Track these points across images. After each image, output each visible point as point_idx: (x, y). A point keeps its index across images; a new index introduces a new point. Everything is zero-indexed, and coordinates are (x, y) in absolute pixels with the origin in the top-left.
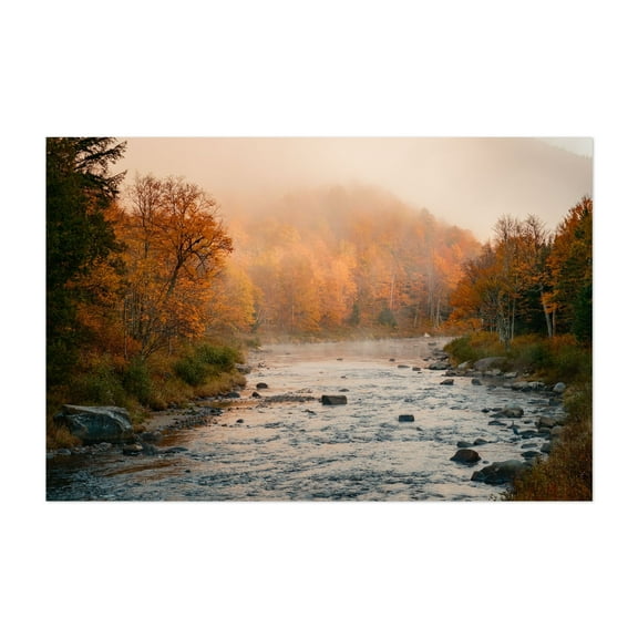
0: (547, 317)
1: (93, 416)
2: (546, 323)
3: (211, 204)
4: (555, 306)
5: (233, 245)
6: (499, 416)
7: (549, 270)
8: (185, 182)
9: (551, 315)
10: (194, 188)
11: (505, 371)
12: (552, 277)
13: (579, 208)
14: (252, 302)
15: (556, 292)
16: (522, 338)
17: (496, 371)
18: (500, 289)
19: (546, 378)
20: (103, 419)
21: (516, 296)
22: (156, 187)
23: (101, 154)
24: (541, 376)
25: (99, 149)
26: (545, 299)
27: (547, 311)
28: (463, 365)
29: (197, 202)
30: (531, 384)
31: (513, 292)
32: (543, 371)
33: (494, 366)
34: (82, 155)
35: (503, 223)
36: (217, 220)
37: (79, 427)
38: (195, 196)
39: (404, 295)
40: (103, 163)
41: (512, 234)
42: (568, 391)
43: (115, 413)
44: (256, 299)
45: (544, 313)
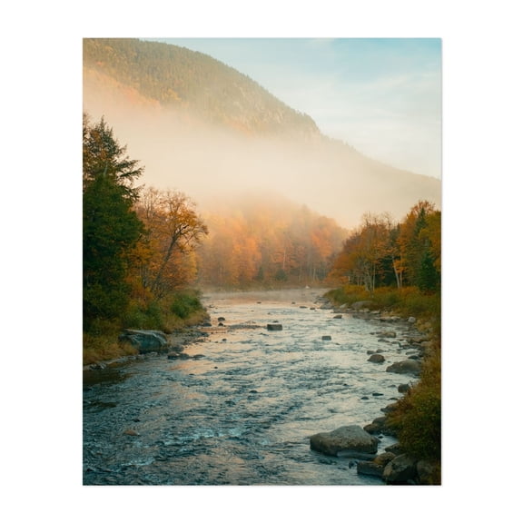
0: (397, 275)
1: (144, 336)
2: (396, 279)
3: (194, 204)
4: (402, 269)
5: (209, 230)
6: (383, 337)
7: (398, 247)
8: (177, 190)
9: (399, 274)
10: (183, 195)
11: (371, 310)
12: (400, 251)
13: (416, 207)
14: (195, 265)
15: (402, 260)
16: (381, 289)
17: (367, 310)
18: (365, 257)
19: (401, 314)
20: (150, 338)
21: (375, 262)
22: (156, 193)
23: (130, 173)
24: (399, 312)
25: (128, 170)
26: (395, 264)
27: (396, 272)
28: (343, 306)
29: (186, 203)
30: (392, 318)
31: (374, 259)
32: (399, 310)
33: (364, 307)
34: (119, 174)
35: (365, 216)
36: (197, 215)
37: (136, 343)
38: (184, 200)
39: (293, 261)
40: (131, 179)
41: (372, 223)
42: (419, 321)
43: (157, 334)
44: (197, 263)
45: (394, 273)
